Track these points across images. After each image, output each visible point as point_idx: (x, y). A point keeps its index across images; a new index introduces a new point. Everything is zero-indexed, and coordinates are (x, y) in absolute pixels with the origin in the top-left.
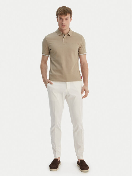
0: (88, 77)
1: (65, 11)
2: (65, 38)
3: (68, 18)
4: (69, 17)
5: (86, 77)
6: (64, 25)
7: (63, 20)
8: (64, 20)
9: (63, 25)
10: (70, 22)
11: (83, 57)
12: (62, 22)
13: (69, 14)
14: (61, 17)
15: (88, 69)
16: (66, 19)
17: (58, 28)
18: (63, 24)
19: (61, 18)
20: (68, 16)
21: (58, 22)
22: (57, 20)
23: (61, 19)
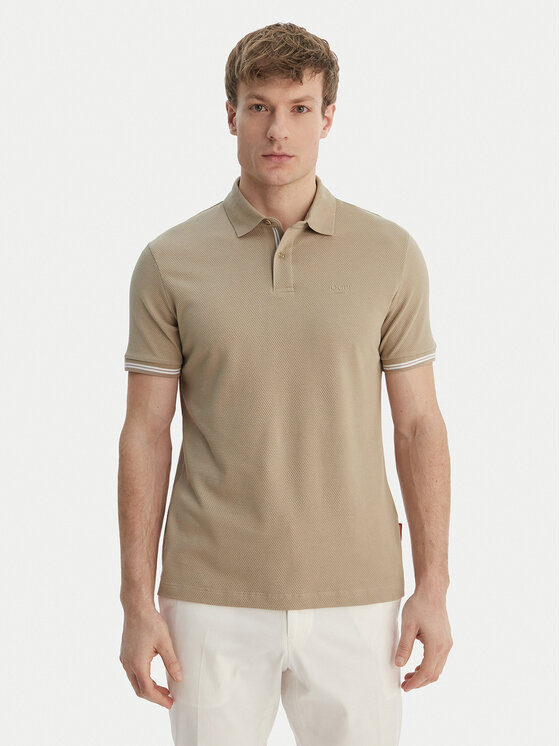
0: (446, 532)
1: (287, 48)
2: (283, 256)
3: (309, 98)
4: (320, 101)
5: (431, 530)
6: (284, 150)
7: (273, 111)
8: (283, 112)
9: (275, 150)
10: (323, 136)
11: (411, 381)
12: (268, 129)
13: (319, 77)
14: (260, 91)
15: (446, 466)
16: (299, 108)
17: (238, 182)
18: (272, 140)
19: (258, 98)
20: (311, 86)
21: (234, 132)
22: (231, 120)
23: (258, 107)
